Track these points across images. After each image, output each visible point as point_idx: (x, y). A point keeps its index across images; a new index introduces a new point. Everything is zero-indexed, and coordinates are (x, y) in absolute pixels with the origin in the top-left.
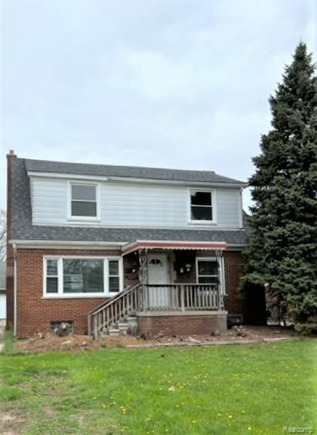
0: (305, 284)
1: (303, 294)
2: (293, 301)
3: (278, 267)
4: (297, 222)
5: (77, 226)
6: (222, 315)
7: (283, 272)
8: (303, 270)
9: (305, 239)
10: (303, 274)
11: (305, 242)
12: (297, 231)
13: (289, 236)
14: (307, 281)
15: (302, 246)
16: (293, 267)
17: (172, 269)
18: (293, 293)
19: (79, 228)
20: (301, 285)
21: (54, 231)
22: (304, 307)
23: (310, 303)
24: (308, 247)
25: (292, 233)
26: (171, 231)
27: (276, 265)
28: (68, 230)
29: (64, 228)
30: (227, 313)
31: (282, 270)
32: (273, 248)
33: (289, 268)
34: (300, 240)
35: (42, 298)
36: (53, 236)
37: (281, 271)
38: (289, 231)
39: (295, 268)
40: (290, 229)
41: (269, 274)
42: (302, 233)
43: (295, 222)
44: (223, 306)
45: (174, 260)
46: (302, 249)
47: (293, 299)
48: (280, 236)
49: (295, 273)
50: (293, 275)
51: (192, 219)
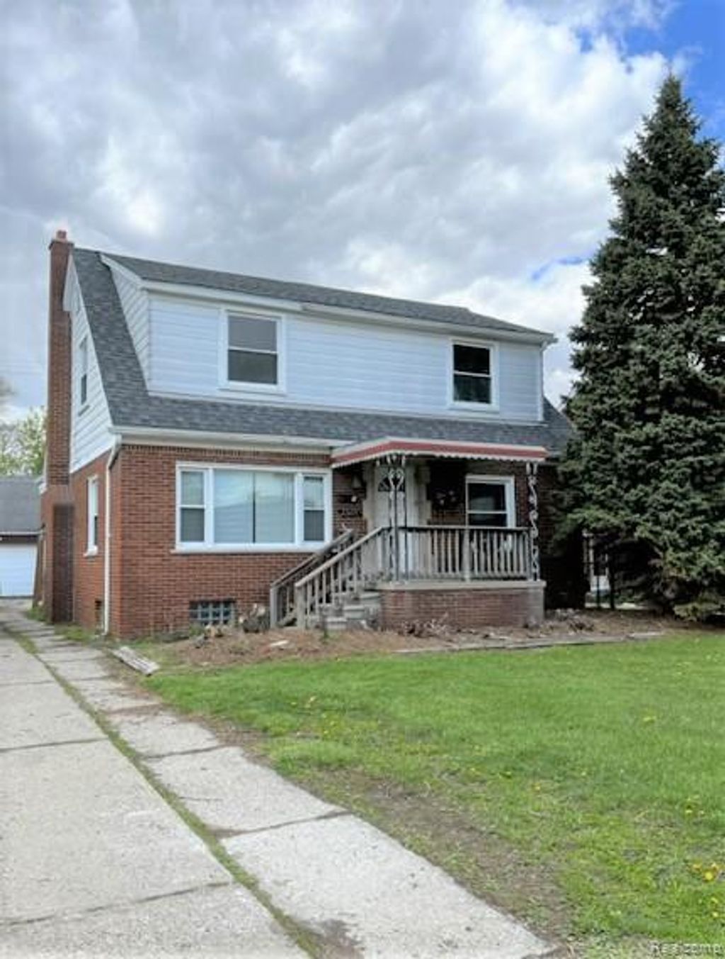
0: (699, 531)
1: (696, 549)
2: (678, 563)
3: (644, 499)
4: (680, 414)
5: (242, 403)
6: (535, 588)
7: (656, 508)
8: (694, 505)
9: (694, 448)
10: (695, 511)
11: (695, 453)
12: (680, 431)
13: (667, 442)
14: (703, 526)
15: (690, 459)
16: (676, 499)
17: (424, 498)
18: (677, 548)
19: (244, 407)
20: (692, 533)
21: (196, 411)
22: (699, 574)
23: (712, 566)
24: (701, 462)
25: (671, 435)
26: (420, 420)
27: (642, 494)
28: (223, 409)
29: (215, 406)
30: (544, 584)
31: (655, 505)
32: (633, 462)
33: (668, 501)
34: (685, 450)
35: (173, 551)
36: (197, 420)
37: (650, 506)
38: (666, 431)
39: (681, 501)
40: (667, 428)
41: (628, 511)
42: (690, 435)
43: (675, 415)
44: (537, 570)
45: (428, 480)
46: (691, 465)
47: (679, 559)
48: (648, 440)
49: (679, 510)
50: (677, 514)
51: (455, 399)
